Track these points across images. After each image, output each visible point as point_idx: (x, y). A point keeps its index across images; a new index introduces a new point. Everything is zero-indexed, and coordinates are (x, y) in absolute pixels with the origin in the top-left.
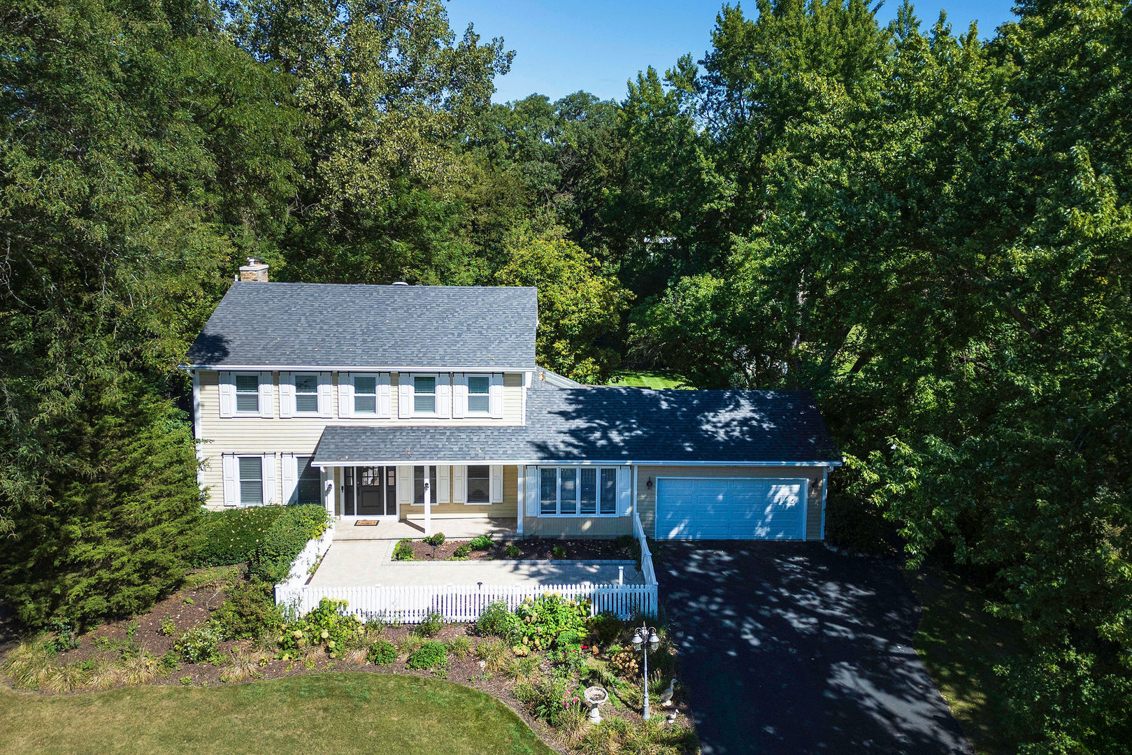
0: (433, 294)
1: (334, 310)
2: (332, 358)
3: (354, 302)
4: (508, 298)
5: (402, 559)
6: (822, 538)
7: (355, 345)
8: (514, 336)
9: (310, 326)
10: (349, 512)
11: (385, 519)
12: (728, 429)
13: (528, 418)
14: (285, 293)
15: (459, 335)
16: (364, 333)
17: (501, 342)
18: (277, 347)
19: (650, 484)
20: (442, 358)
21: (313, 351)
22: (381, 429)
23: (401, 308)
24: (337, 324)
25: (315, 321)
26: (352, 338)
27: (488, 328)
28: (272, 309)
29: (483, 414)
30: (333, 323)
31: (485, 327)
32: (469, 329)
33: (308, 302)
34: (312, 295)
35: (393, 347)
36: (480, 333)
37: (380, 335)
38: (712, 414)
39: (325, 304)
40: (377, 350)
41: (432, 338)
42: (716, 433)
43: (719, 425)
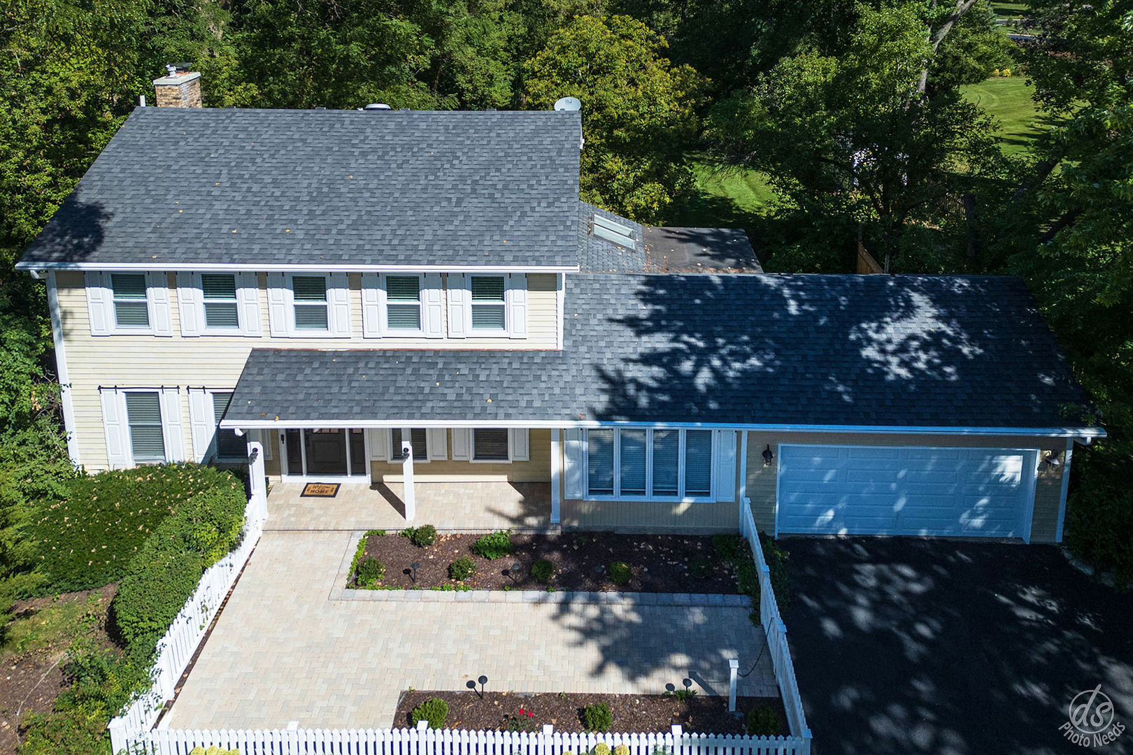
0: (423, 125)
1: (272, 156)
2: (256, 248)
3: (304, 141)
4: (536, 132)
5: (364, 585)
6: (1059, 539)
7: (295, 222)
8: (544, 204)
9: (233, 185)
10: (294, 470)
11: (349, 482)
12: (905, 356)
13: (568, 334)
14: (206, 126)
15: (459, 202)
16: (312, 200)
17: (524, 214)
18: (178, 226)
19: (768, 454)
20: (429, 249)
21: (229, 234)
22: (336, 354)
23: (374, 150)
24: (275, 181)
25: (241, 176)
26: (293, 208)
27: (505, 187)
28: (181, 156)
29: (497, 331)
30: (268, 179)
31: (500, 186)
32: (474, 191)
33: (237, 143)
34: (245, 130)
35: (354, 226)
36: (491, 196)
37: (336, 202)
38: (874, 325)
39: (262, 144)
40: (328, 231)
41: (416, 208)
42: (887, 363)
43: (890, 348)
